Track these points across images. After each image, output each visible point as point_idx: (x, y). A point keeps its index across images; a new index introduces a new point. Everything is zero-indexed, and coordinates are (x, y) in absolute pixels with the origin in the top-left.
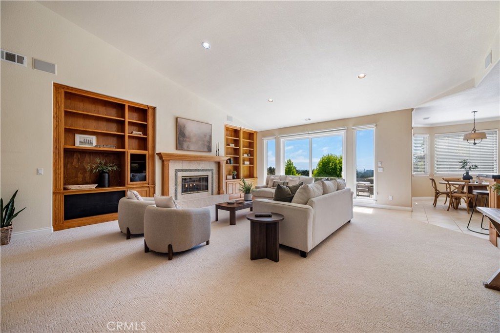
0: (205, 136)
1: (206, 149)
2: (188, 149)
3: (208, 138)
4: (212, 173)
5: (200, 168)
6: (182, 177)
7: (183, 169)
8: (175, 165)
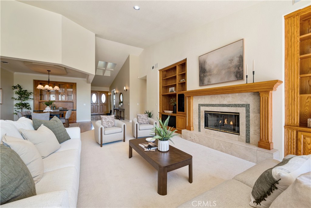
0: (231, 60)
1: (233, 77)
2: (210, 84)
3: (236, 61)
4: (248, 111)
5: (225, 102)
6: (205, 111)
7: (205, 103)
8: (199, 100)
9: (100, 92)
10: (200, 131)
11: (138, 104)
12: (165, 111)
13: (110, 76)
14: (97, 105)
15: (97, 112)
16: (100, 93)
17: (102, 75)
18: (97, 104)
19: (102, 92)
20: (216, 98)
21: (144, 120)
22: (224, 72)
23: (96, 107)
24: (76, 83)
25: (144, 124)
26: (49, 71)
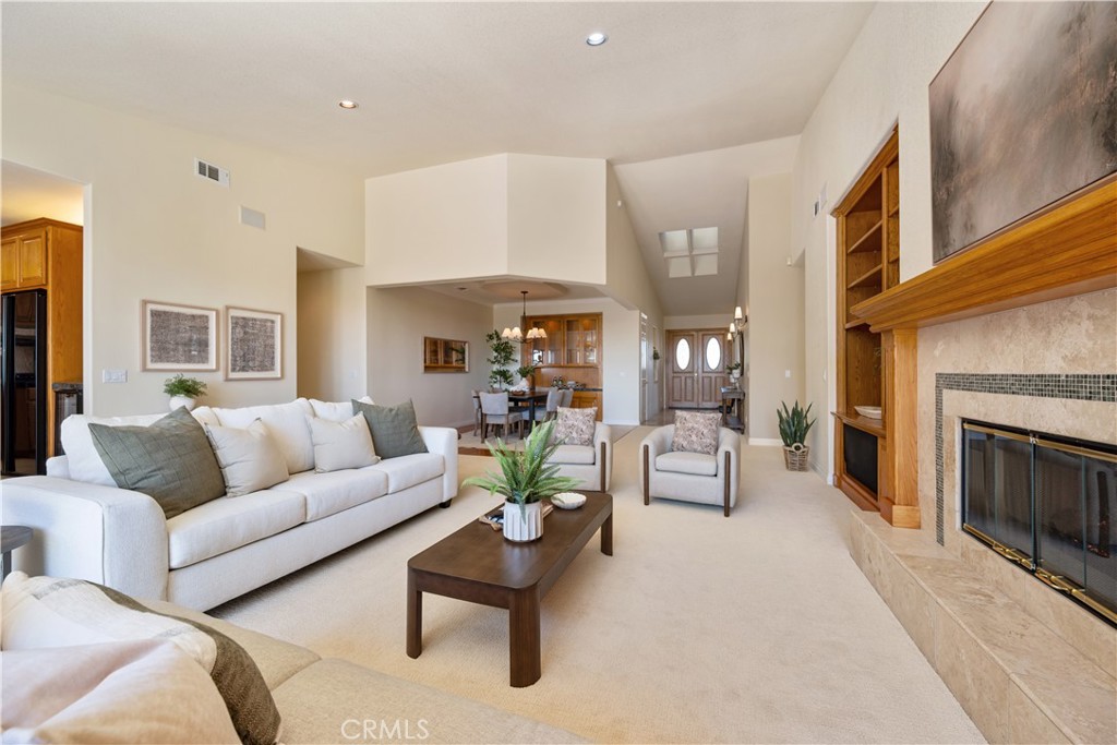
6: (964, 420)
7: (961, 370)
8: (937, 353)
9: (701, 334)
10: (941, 540)
11: (788, 374)
12: (860, 409)
13: (716, 272)
14: (693, 378)
15: (693, 401)
16: (703, 335)
17: (689, 274)
18: (693, 372)
19: (708, 333)
20: (1009, 331)
21: (694, 438)
22: (1034, 134)
23: (689, 381)
24: (601, 314)
25: (695, 451)
26: (524, 293)
